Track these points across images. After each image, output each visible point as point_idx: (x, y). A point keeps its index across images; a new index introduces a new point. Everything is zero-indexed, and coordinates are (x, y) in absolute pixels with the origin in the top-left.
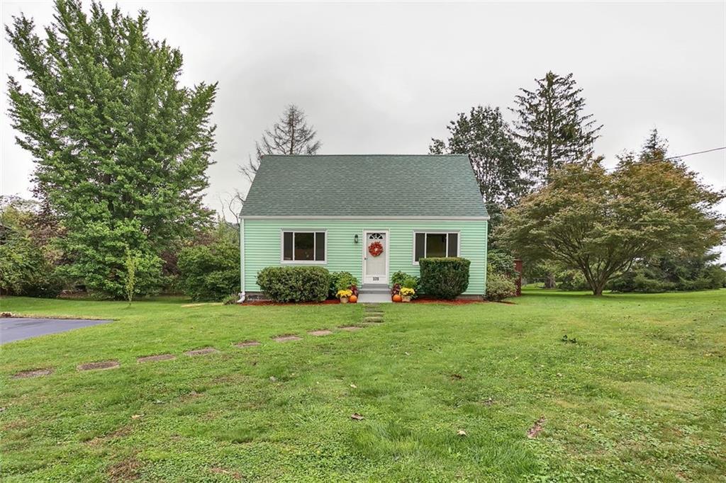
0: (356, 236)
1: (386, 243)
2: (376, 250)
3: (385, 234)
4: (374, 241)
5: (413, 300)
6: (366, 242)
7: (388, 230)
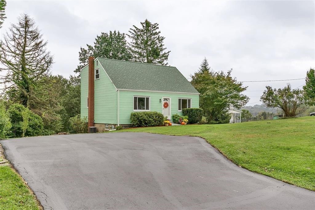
0: (160, 100)
1: (170, 103)
2: (166, 105)
3: (169, 99)
4: (165, 101)
5: (187, 124)
6: (163, 102)
7: (170, 97)
